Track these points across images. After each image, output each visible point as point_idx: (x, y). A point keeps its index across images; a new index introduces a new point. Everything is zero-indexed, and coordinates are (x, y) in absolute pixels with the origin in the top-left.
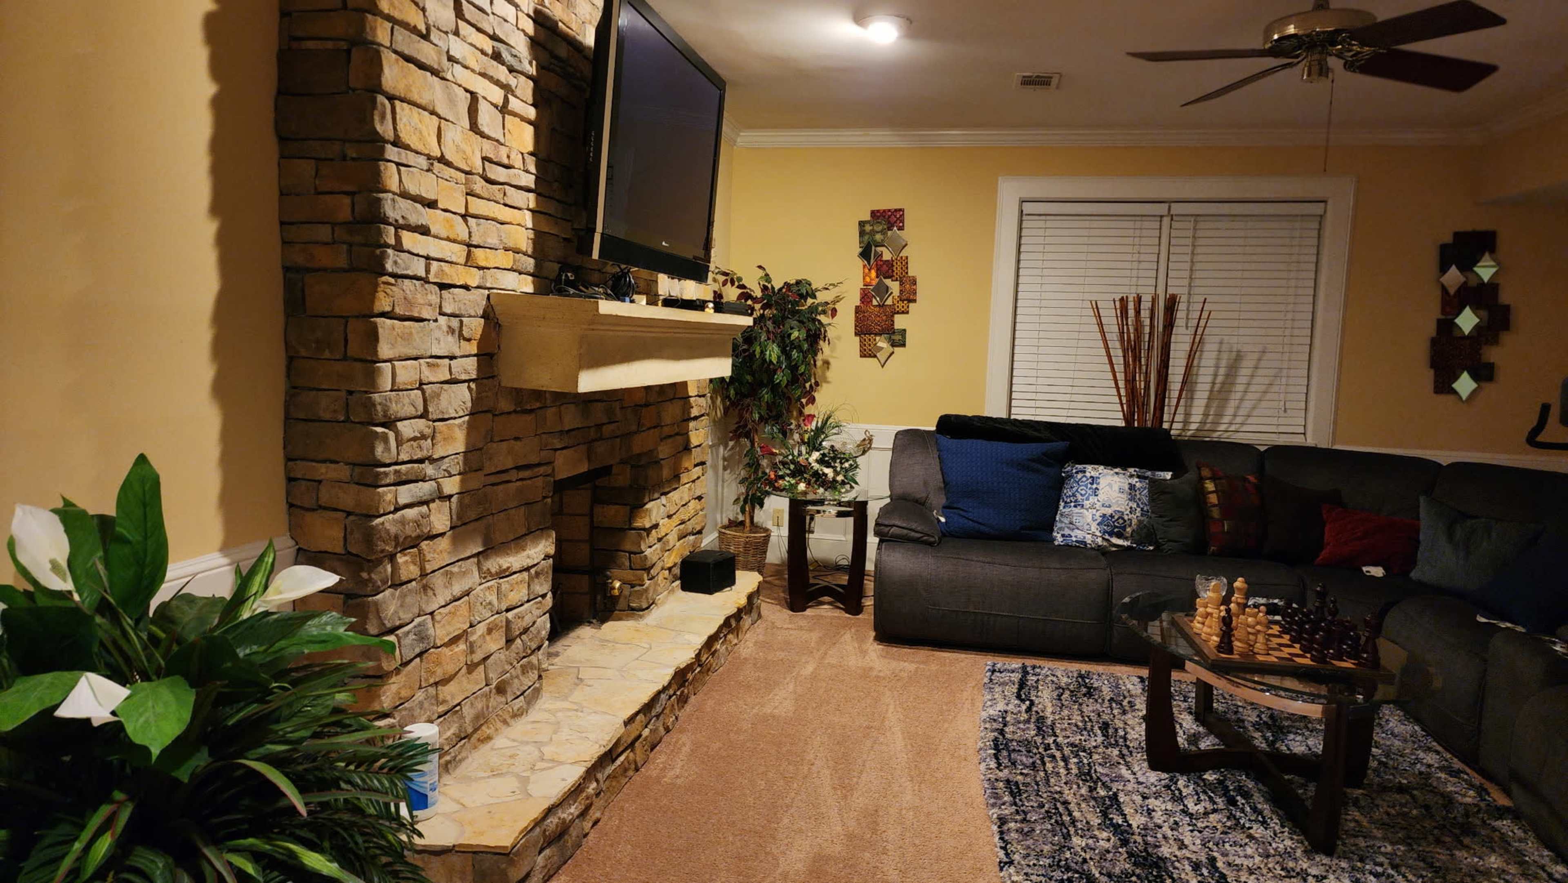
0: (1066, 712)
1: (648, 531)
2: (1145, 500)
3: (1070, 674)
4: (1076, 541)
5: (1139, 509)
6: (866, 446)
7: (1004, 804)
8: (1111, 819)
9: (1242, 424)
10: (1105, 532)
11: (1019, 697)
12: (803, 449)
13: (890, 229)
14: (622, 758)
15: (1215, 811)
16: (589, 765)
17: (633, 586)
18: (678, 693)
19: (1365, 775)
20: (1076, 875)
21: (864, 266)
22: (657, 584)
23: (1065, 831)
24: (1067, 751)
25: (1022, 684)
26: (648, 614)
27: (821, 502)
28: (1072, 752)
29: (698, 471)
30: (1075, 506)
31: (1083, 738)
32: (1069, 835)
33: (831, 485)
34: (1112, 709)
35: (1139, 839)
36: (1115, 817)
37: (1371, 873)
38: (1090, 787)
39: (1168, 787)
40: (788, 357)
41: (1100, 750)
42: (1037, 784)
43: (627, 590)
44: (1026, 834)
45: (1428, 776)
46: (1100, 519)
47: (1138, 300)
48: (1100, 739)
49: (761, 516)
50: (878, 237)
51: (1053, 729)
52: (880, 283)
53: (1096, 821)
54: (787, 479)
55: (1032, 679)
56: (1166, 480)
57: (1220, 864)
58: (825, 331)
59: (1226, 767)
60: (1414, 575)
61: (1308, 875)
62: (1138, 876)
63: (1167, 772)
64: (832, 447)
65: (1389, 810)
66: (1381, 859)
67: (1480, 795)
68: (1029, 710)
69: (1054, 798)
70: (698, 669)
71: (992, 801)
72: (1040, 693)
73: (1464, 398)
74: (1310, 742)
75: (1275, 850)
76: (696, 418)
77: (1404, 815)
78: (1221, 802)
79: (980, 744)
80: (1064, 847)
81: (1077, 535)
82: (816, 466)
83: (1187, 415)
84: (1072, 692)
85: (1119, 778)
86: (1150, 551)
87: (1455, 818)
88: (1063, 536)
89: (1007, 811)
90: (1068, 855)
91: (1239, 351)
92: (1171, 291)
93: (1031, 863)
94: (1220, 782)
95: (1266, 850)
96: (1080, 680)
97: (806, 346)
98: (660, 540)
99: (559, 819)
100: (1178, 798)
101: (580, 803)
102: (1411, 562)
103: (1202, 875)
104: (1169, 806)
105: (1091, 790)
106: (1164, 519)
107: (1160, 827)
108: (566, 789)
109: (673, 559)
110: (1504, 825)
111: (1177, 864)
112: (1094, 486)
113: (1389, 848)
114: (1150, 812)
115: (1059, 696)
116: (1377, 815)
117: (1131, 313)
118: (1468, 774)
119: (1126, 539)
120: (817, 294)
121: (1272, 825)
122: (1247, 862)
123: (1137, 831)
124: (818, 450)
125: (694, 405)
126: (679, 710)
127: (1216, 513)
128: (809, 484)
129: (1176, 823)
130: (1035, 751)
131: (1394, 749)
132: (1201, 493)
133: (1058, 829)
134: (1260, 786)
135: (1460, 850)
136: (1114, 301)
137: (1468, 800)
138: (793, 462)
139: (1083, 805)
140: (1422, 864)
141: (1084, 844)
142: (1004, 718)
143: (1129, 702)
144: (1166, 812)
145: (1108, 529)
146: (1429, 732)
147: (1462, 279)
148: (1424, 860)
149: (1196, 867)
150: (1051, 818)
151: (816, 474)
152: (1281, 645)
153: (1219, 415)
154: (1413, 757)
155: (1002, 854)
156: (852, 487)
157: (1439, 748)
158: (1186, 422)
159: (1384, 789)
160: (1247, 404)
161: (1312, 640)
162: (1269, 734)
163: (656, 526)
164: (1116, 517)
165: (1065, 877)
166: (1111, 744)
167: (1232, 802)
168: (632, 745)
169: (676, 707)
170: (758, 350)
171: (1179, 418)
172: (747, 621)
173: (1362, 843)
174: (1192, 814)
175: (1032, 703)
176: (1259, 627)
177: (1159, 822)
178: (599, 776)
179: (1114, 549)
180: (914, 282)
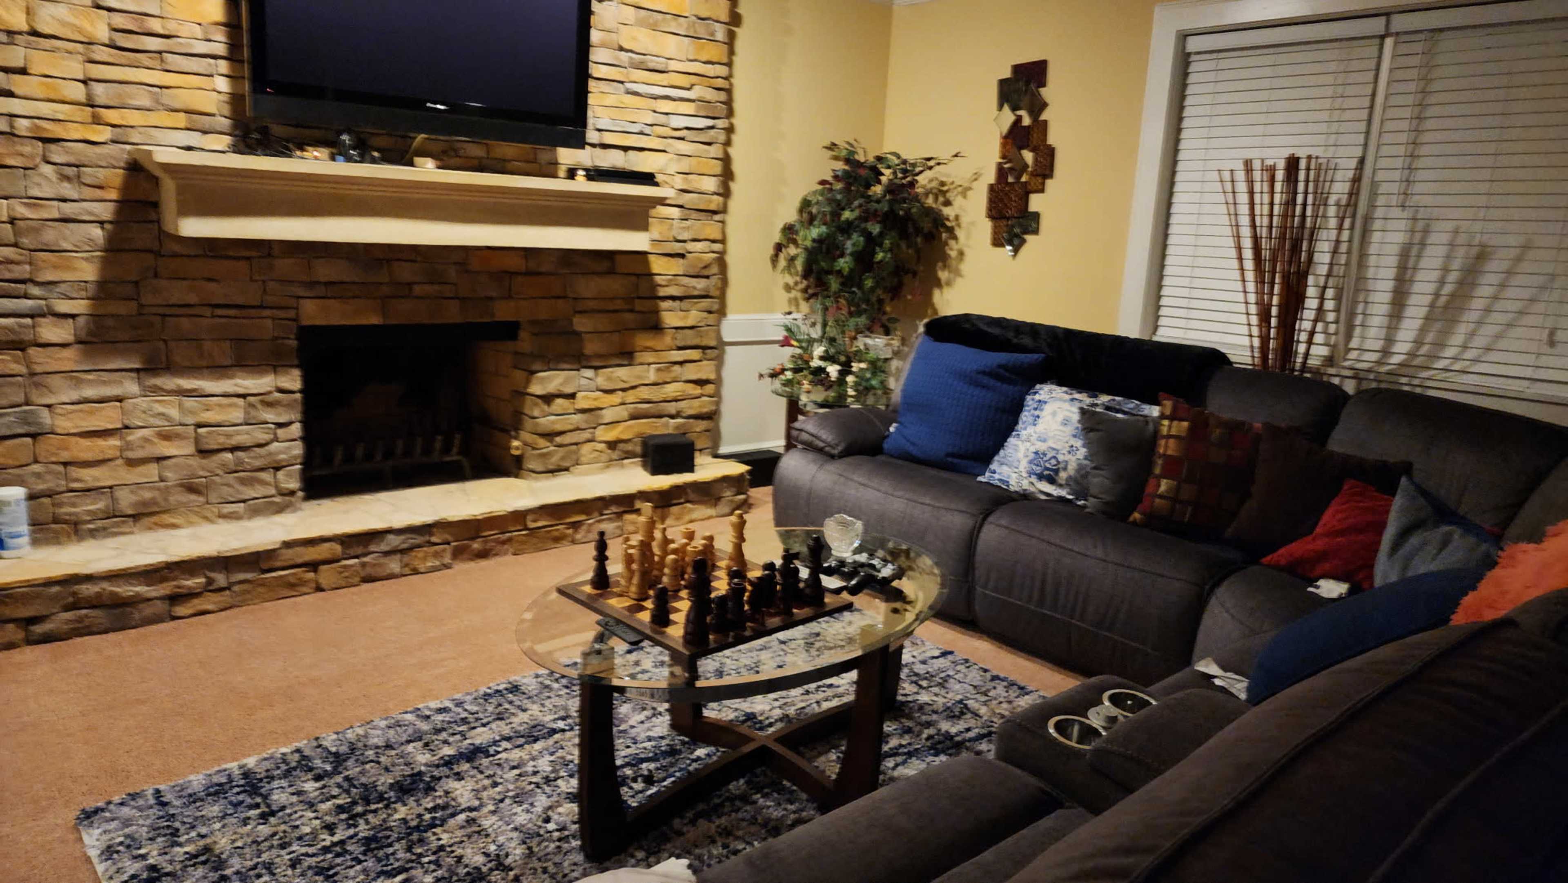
5: (1081, 451)
9: (1475, 361)
10: (1033, 473)
14: (284, 572)
17: (533, 449)
18: (455, 544)
22: (575, 453)
46: (1032, 456)
50: (1015, 98)
52: (1016, 155)
70: (522, 532)
76: (677, 298)
81: (1004, 472)
86: (1078, 506)
88: (990, 471)
91: (1483, 246)
101: (164, 589)
109: (615, 434)
112: (1037, 413)
119: (1059, 486)
125: (667, 283)
145: (1038, 470)
158: (1384, 352)
160: (1488, 330)
163: (564, 396)
164: (1049, 455)
168: (310, 565)
178: (217, 576)
179: (1043, 497)
180: (1051, 152)
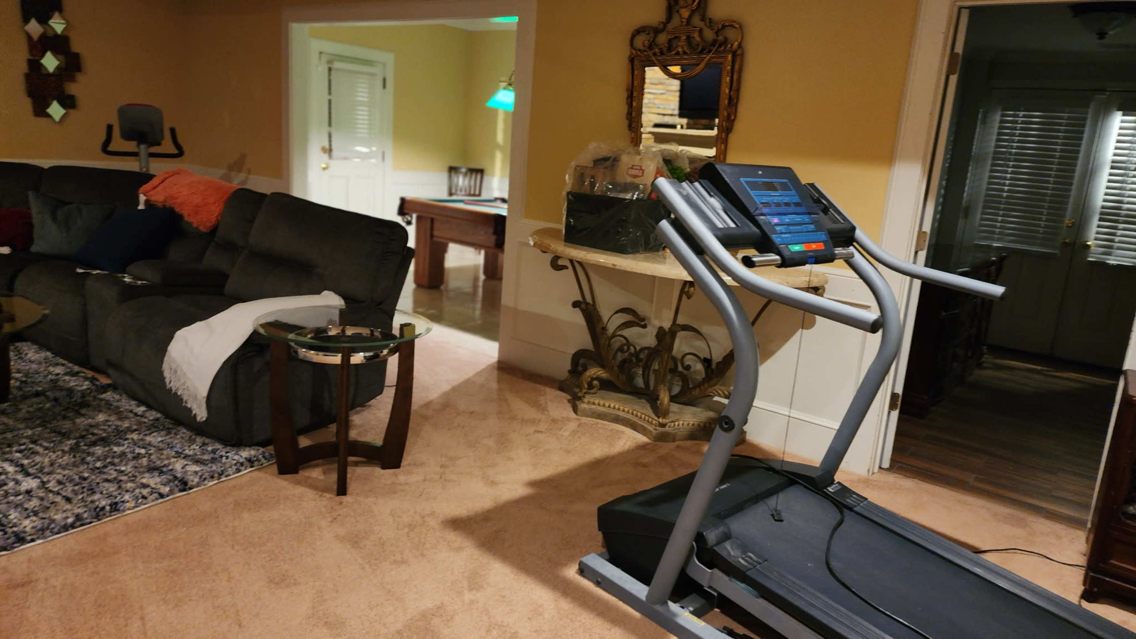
19: (9, 393)
37: (17, 451)
45: (57, 381)
60: (34, 248)
65: (29, 409)
66: (24, 441)
67: (92, 383)
73: (56, 120)
77: (40, 409)
87: (75, 401)
102: (30, 240)
110: (108, 396)
113: (30, 432)
116: (20, 415)
118: (84, 373)
131: (31, 371)
135: (79, 418)
137: (84, 387)
140: (53, 434)
146: (56, 354)
147: (41, 30)
148: (55, 432)
154: (47, 372)
157: (64, 362)
159: (25, 397)
173: (9, 435)
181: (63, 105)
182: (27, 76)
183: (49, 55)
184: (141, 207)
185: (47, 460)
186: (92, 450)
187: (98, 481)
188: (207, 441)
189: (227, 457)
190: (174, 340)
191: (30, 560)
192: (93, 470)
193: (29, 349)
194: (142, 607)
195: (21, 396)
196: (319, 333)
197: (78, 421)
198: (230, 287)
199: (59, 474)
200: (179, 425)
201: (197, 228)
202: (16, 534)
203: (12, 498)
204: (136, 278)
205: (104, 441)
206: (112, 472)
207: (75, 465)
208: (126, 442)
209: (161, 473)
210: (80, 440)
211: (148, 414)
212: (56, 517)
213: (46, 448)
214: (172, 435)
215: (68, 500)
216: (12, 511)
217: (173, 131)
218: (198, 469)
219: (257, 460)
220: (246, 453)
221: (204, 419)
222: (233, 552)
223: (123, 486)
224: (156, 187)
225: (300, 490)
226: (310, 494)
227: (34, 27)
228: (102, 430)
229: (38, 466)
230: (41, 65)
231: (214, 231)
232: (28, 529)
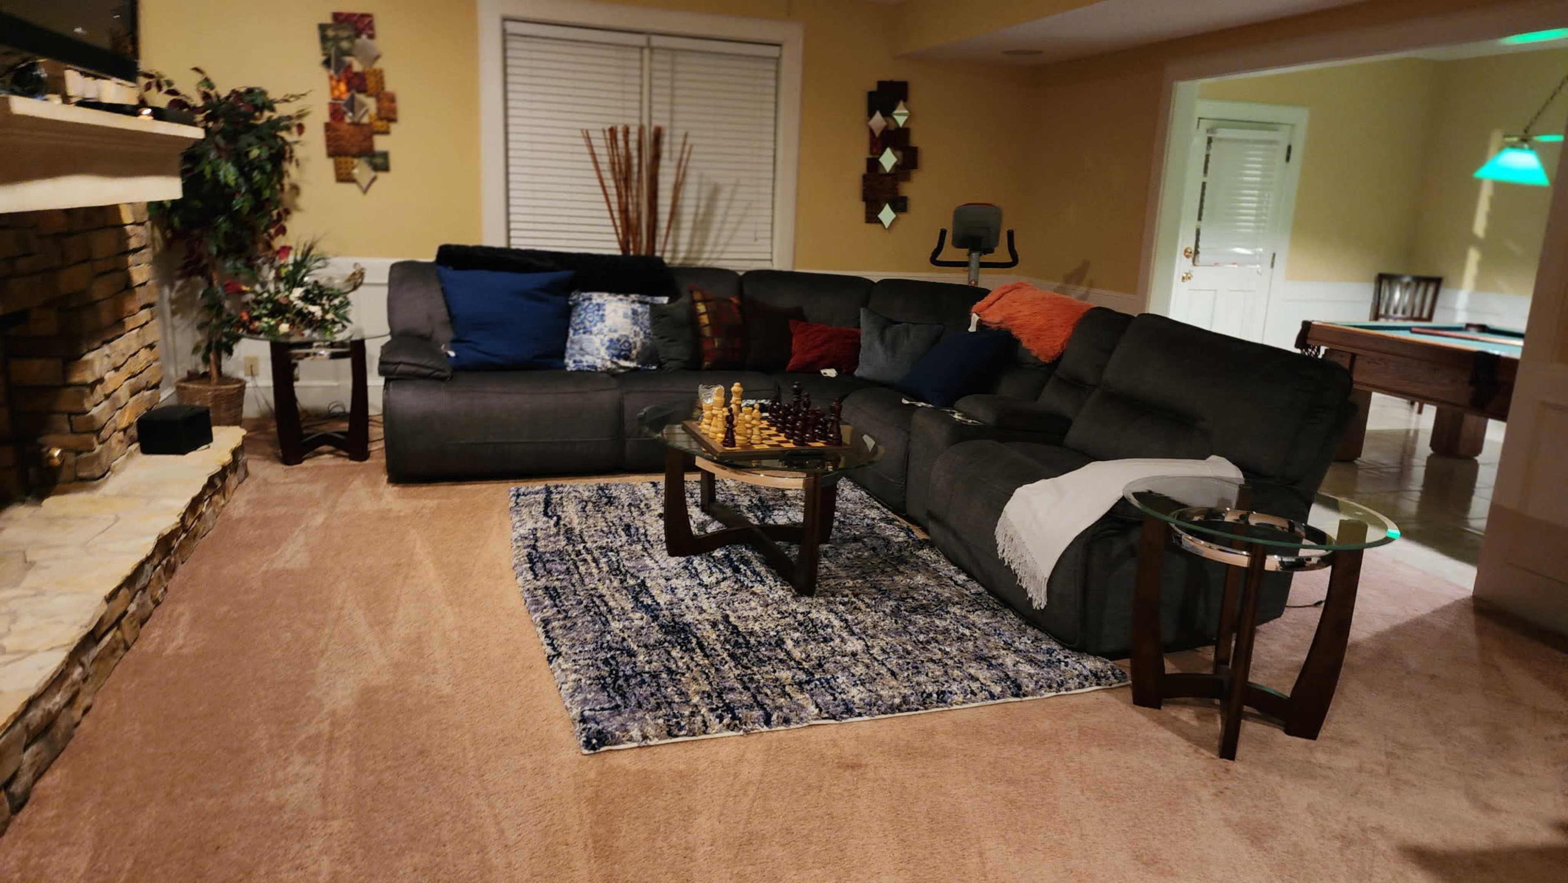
0: (591, 521)
1: (93, 386)
2: (647, 323)
3: (591, 488)
4: (588, 366)
5: (642, 333)
6: (356, 280)
7: (545, 608)
8: (642, 602)
9: (722, 252)
10: (613, 356)
11: (546, 514)
12: (282, 286)
13: (358, 35)
14: (108, 638)
15: (724, 579)
16: (72, 648)
17: (79, 453)
18: (164, 562)
19: (830, 533)
20: (618, 652)
21: (331, 78)
22: (110, 449)
23: (603, 619)
24: (596, 554)
25: (547, 503)
26: (104, 483)
27: (309, 344)
28: (601, 553)
29: (144, 315)
30: (584, 333)
31: (609, 540)
32: (608, 622)
33: (321, 325)
34: (631, 512)
35: (667, 613)
36: (645, 599)
37: (840, 603)
38: (621, 579)
39: (685, 568)
40: (248, 178)
41: (625, 548)
42: (573, 585)
43: (71, 459)
44: (570, 628)
45: (873, 526)
46: (608, 344)
47: (626, 132)
48: (624, 538)
49: (231, 366)
50: (345, 45)
51: (581, 537)
52: (352, 98)
53: (629, 606)
54: (265, 319)
55: (555, 497)
56: (663, 305)
57: (732, 619)
58: (291, 151)
59: (731, 544)
60: (857, 373)
61: (797, 613)
62: (670, 642)
63: (684, 556)
64: (316, 282)
65: (849, 555)
66: (847, 592)
67: (908, 535)
68: (557, 524)
69: (590, 595)
70: (183, 536)
71: (533, 607)
72: (565, 509)
73: (887, 227)
74: (790, 514)
75: (773, 599)
76: (136, 251)
77: (859, 557)
78: (729, 572)
79: (515, 561)
80: (605, 632)
81: (587, 360)
82: (300, 304)
83: (676, 244)
84: (595, 503)
85: (645, 567)
86: (654, 370)
87: (892, 554)
88: (575, 362)
89: (550, 613)
90: (609, 637)
91: (716, 184)
92: (656, 123)
93: (577, 651)
94: (726, 556)
95: (765, 601)
96: (600, 492)
97: (269, 167)
98: (107, 397)
99: (44, 710)
100: (695, 575)
101: (66, 692)
102: (855, 363)
103: (719, 630)
104: (688, 582)
105: (622, 582)
106: (666, 340)
107: (683, 600)
108: (48, 677)
109: (126, 418)
110: (925, 553)
111: (699, 626)
112: (601, 313)
113: (851, 583)
114: (673, 590)
115: (584, 509)
116: (841, 561)
117: (621, 143)
118: (898, 521)
119: (632, 360)
120: (277, 106)
121: (768, 582)
122: (752, 614)
123: (664, 607)
124: (302, 286)
125: (131, 234)
126: (167, 581)
127: (707, 332)
128: (292, 324)
129: (695, 595)
130: (567, 558)
131: (849, 511)
132: (694, 315)
133: (597, 618)
134: (756, 554)
135: (897, 575)
136: (604, 131)
137: (901, 539)
138: (270, 300)
139: (617, 595)
140: (874, 590)
141: (621, 627)
142: (534, 535)
143: (646, 505)
144: (687, 588)
145: (616, 352)
146: (871, 494)
147: (884, 124)
148: (875, 587)
149: (714, 625)
150: (590, 611)
151: (300, 312)
152: (770, 435)
153: (703, 244)
154: (862, 514)
155: (549, 650)
156: (344, 327)
157: (879, 505)
158: (675, 251)
159: (844, 541)
160: (726, 233)
161: (793, 428)
162: (759, 513)
163: (101, 381)
164: (622, 341)
165: (609, 656)
166: (634, 542)
167: (736, 570)
168: (117, 623)
169: (163, 577)
170: (208, 170)
171: (669, 247)
172: (232, 480)
173: (832, 582)
174: (707, 586)
175: (559, 518)
176: (754, 422)
177: (682, 596)
178: (84, 659)
179: (622, 371)
180: (392, 99)
181: (894, 209)
182: (865, 178)
183: (888, 151)
184: (972, 329)
185: (869, 620)
186: (913, 617)
187: (921, 658)
188: (1040, 635)
189: (1067, 664)
190: (1012, 498)
191: (857, 738)
192: (917, 643)
193: (845, 486)
194: (979, 838)
195: (841, 538)
196: (1212, 517)
197: (896, 578)
198: (1074, 436)
199: (882, 639)
200: (1006, 608)
201: (1036, 358)
202: (845, 703)
203: (839, 658)
204: (966, 415)
205: (925, 609)
206: (936, 650)
207: (897, 633)
208: (948, 616)
209: (990, 666)
210: (901, 603)
211: (969, 585)
212: (882, 692)
213: (868, 606)
214: (999, 619)
215: (893, 674)
216: (839, 674)
217: (1010, 235)
218: (1032, 671)
219: (1105, 677)
220: (1091, 664)
221: (1043, 607)
222: (1083, 799)
223: (950, 671)
224: (991, 305)
225: (1165, 735)
226: (1180, 744)
227: (878, 121)
228: (921, 594)
229: (862, 625)
230: (880, 163)
231: (1057, 361)
232: (856, 700)
